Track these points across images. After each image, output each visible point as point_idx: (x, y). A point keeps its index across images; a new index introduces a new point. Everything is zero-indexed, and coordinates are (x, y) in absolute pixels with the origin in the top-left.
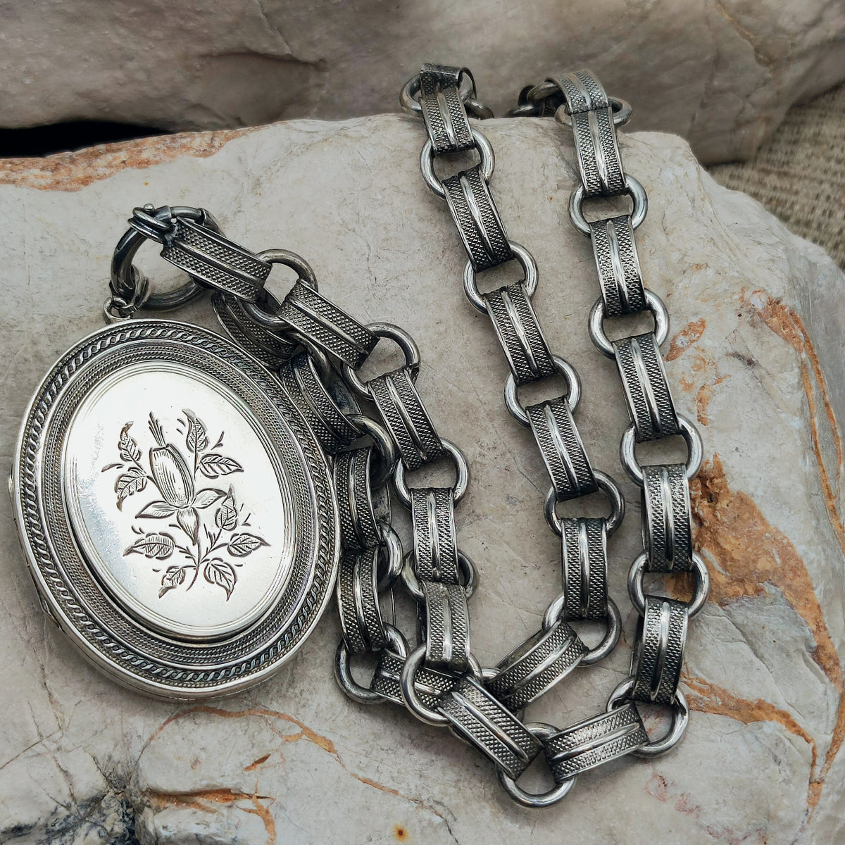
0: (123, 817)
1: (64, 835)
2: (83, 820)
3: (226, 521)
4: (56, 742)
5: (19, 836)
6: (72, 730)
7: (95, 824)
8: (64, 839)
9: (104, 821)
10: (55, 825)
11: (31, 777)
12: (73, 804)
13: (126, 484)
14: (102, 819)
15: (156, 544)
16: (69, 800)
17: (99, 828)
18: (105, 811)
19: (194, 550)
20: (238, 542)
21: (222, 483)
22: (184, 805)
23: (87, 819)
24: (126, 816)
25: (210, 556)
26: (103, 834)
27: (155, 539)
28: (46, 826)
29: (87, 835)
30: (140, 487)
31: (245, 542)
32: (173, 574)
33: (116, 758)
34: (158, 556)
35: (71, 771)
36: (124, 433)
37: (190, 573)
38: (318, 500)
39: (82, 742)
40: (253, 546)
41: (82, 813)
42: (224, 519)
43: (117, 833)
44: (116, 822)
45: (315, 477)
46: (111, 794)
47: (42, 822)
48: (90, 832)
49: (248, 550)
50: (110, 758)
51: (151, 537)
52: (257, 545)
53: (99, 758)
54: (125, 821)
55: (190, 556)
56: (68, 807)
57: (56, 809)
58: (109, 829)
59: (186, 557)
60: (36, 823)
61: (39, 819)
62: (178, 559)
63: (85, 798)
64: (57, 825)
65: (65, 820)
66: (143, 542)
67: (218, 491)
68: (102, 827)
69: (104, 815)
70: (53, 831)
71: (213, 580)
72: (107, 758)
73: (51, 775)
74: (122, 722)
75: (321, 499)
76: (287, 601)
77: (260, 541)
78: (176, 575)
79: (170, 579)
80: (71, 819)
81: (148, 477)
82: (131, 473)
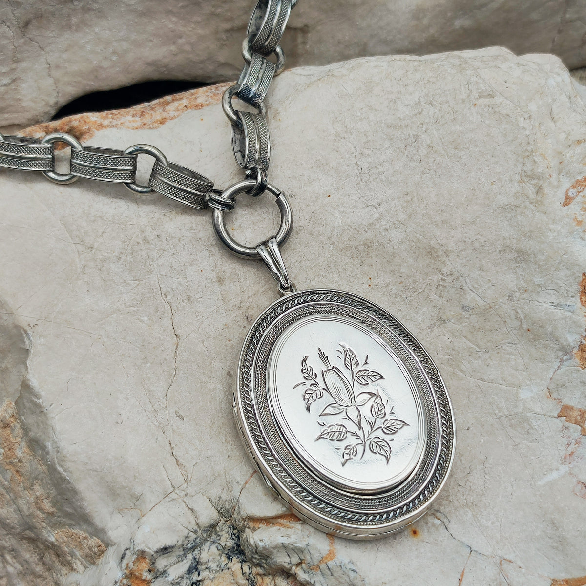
0: (232, 536)
1: (194, 551)
2: (205, 540)
3: (378, 412)
4: (184, 491)
5: (166, 553)
6: (194, 481)
7: (214, 542)
8: (194, 553)
9: (219, 539)
10: (188, 545)
11: (170, 515)
12: (198, 530)
13: (310, 395)
14: (218, 538)
15: (335, 431)
16: (196, 528)
17: (217, 544)
18: (219, 533)
19: (360, 433)
20: (389, 425)
21: (372, 388)
22: (271, 525)
23: (208, 539)
24: (233, 536)
25: (371, 436)
26: (220, 548)
27: (333, 429)
28: (183, 545)
29: (209, 549)
30: (319, 396)
31: (393, 424)
32: (349, 450)
33: (224, 497)
34: (338, 439)
35: (195, 509)
36: (304, 362)
37: (360, 449)
38: (436, 394)
39: (200, 489)
40: (399, 427)
41: (205, 535)
42: (376, 411)
43: (229, 547)
44: (227, 540)
45: (431, 379)
46: (223, 521)
47: (180, 543)
48: (211, 547)
49: (396, 430)
50: (220, 498)
51: (331, 428)
52: (401, 426)
53: (213, 498)
54: (233, 539)
55: (358, 437)
56: (196, 532)
57: (188, 534)
58: (223, 544)
59: (356, 438)
60: (176, 544)
61: (178, 541)
62: (351, 441)
63: (206, 526)
64: (189, 545)
65: (194, 541)
66: (326, 432)
67: (370, 393)
68: (219, 543)
69: (219, 536)
70: (187, 549)
71: (376, 451)
72: (218, 498)
73: (183, 512)
74: (225, 474)
75: (437, 392)
77: (403, 423)
78: (351, 452)
79: (348, 454)
80: (198, 540)
81: (323, 389)
82: (312, 388)
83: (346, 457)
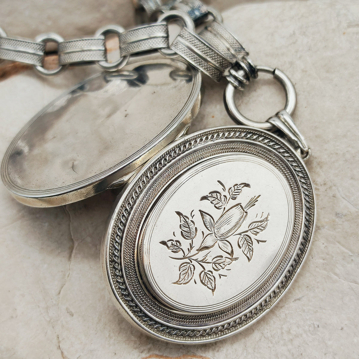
13: (216, 197)
15: (189, 228)
19: (194, 251)
20: (208, 275)
21: (238, 252)
25: (194, 263)
27: (192, 225)
30: (217, 206)
31: (210, 280)
32: (176, 244)
34: (183, 232)
36: (243, 185)
37: (180, 254)
40: (209, 286)
42: (218, 262)
51: (192, 223)
52: (211, 287)
59: (188, 249)
62: (185, 244)
66: (187, 220)
67: (232, 251)
71: (181, 270)
76: (185, 319)
77: (214, 288)
78: (176, 247)
79: (172, 244)
81: (225, 208)
82: (223, 197)
83: (169, 244)
